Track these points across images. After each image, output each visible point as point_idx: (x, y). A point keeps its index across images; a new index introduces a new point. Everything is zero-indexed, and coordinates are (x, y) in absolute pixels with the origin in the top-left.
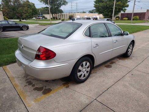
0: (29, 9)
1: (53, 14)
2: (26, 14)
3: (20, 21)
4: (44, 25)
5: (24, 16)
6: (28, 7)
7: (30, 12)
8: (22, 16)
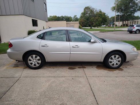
0: (100, 18)
1: (124, 22)
2: (96, 22)
3: (91, 28)
4: (103, 32)
5: (94, 24)
6: (99, 17)
7: (100, 21)
8: (92, 24)
